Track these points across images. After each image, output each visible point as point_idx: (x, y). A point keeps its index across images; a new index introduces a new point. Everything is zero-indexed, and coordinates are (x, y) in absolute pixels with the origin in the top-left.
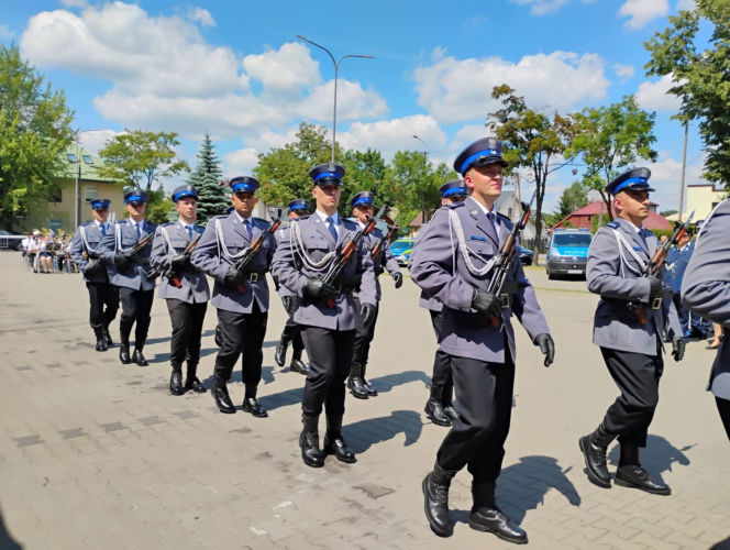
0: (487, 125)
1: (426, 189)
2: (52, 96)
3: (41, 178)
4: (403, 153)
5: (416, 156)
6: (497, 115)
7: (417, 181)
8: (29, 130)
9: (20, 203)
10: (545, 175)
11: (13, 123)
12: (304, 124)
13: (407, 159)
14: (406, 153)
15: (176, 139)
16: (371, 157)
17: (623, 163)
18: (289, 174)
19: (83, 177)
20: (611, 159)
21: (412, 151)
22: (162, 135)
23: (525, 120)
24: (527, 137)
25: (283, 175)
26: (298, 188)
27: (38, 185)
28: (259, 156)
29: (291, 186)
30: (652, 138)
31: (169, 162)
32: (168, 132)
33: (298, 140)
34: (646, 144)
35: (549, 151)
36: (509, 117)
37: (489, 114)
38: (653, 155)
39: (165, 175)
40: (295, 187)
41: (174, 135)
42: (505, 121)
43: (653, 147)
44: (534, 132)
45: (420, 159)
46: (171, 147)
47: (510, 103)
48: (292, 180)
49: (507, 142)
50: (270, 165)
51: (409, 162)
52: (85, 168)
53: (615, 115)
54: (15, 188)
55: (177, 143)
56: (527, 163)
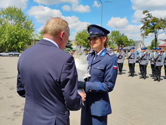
0: (141, 22)
1: (119, 40)
2: (29, 20)
3: (26, 40)
4: (113, 31)
5: (116, 32)
6: (144, 19)
7: (117, 38)
8: (23, 28)
9: (21, 46)
10: (158, 35)
11: (20, 26)
13: (114, 33)
14: (114, 31)
18: (85, 37)
19: (36, 39)
21: (115, 31)
23: (153, 20)
24: (153, 24)
25: (83, 37)
26: (87, 40)
27: (26, 41)
28: (77, 33)
35: (159, 28)
36: (147, 19)
37: (142, 19)
40: (86, 40)
44: (155, 23)
45: (118, 33)
47: (148, 15)
50: (80, 35)
52: (36, 37)
54: (20, 42)
56: (152, 32)
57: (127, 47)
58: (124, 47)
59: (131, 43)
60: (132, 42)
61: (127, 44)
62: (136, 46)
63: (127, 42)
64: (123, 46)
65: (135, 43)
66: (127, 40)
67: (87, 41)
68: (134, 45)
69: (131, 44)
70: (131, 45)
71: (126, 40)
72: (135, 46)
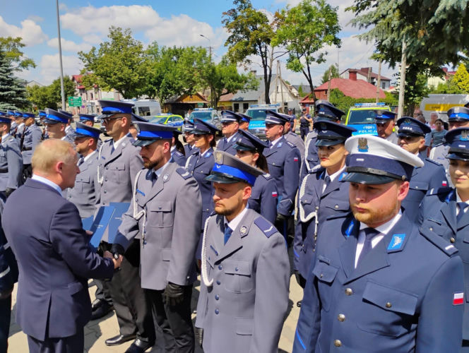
1: (209, 75)
4: (190, 47)
5: (200, 49)
10: (272, 61)
12: (113, 28)
13: (193, 52)
14: (192, 48)
15: (21, 42)
16: (177, 53)
17: (316, 49)
20: (308, 47)
21: (196, 47)
22: (10, 39)
29: (102, 75)
30: (338, 29)
31: (18, 60)
32: (15, 38)
33: (110, 40)
34: (334, 33)
35: (268, 41)
37: (223, 13)
38: (336, 41)
39: (17, 70)
41: (19, 39)
42: (236, 18)
43: (337, 36)
46: (20, 49)
47: (239, 3)
48: (102, 71)
49: (241, 36)
51: (195, 54)
53: (307, 10)
55: (22, 45)
56: (255, 52)
57: (236, 92)
58: (228, 93)
59: (246, 82)
60: (246, 78)
61: (234, 84)
62: (258, 89)
63: (235, 78)
64: (225, 91)
65: (257, 83)
66: (235, 72)
67: (108, 79)
68: (254, 88)
69: (245, 86)
70: (246, 88)
71: (232, 74)
72: (256, 90)
